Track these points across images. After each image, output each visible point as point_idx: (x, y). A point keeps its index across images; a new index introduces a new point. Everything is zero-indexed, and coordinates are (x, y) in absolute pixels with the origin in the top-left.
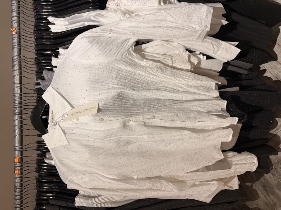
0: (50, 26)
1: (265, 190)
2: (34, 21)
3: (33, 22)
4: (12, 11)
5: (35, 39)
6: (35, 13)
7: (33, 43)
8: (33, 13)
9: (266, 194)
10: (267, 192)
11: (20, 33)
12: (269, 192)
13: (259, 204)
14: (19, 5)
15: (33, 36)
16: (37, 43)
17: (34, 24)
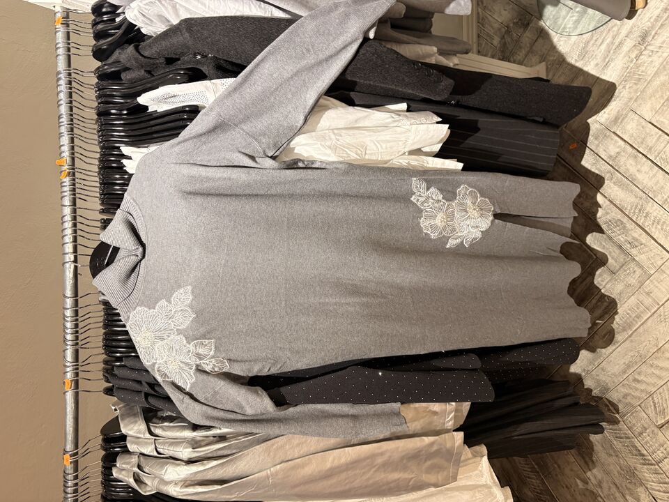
0: (124, 161)
1: (579, 453)
2: (99, 151)
3: (97, 152)
4: (60, 135)
5: (101, 184)
6: (99, 137)
7: (98, 190)
8: (96, 137)
9: (582, 463)
10: (583, 458)
11: (74, 174)
12: (587, 459)
13: (571, 486)
14: (72, 125)
15: (97, 179)
16: (103, 191)
17: (98, 156)
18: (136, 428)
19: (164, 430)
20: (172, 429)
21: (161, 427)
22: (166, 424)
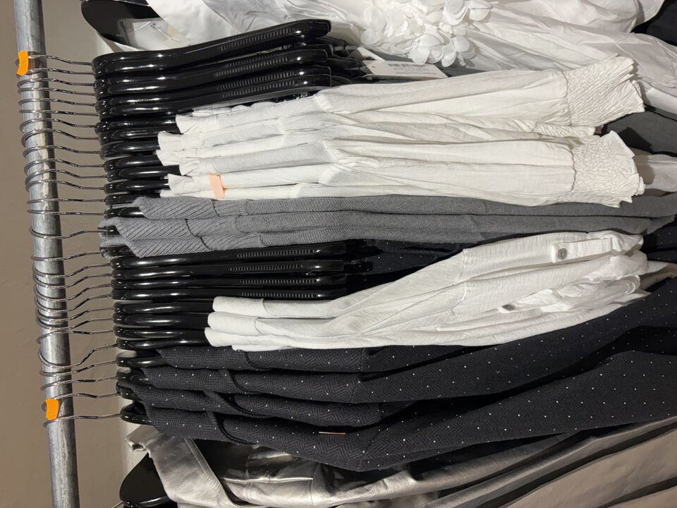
18: (196, 488)
19: (261, 491)
20: (280, 489)
21: (254, 486)
22: (262, 479)
